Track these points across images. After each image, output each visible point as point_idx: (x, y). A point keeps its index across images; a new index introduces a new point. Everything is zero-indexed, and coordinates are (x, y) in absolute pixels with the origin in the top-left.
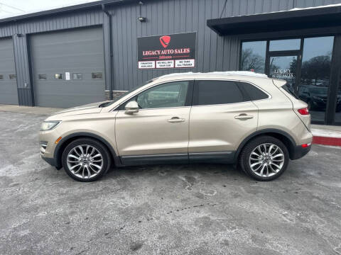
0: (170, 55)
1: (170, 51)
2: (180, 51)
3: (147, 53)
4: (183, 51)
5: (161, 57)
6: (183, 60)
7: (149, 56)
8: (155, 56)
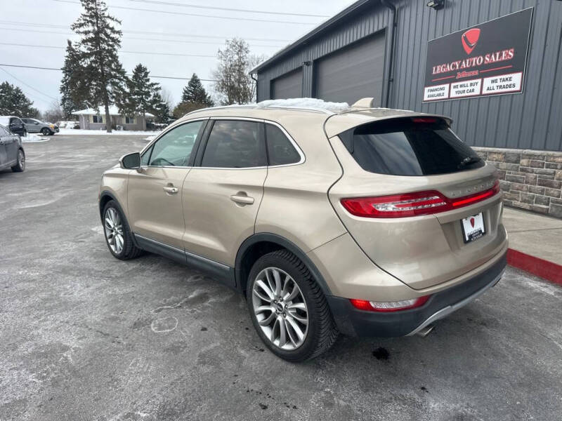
0: (476, 68)
1: (477, 61)
2: (495, 58)
3: (439, 69)
4: (501, 55)
5: (460, 75)
6: (498, 78)
7: (441, 75)
8: (450, 73)
